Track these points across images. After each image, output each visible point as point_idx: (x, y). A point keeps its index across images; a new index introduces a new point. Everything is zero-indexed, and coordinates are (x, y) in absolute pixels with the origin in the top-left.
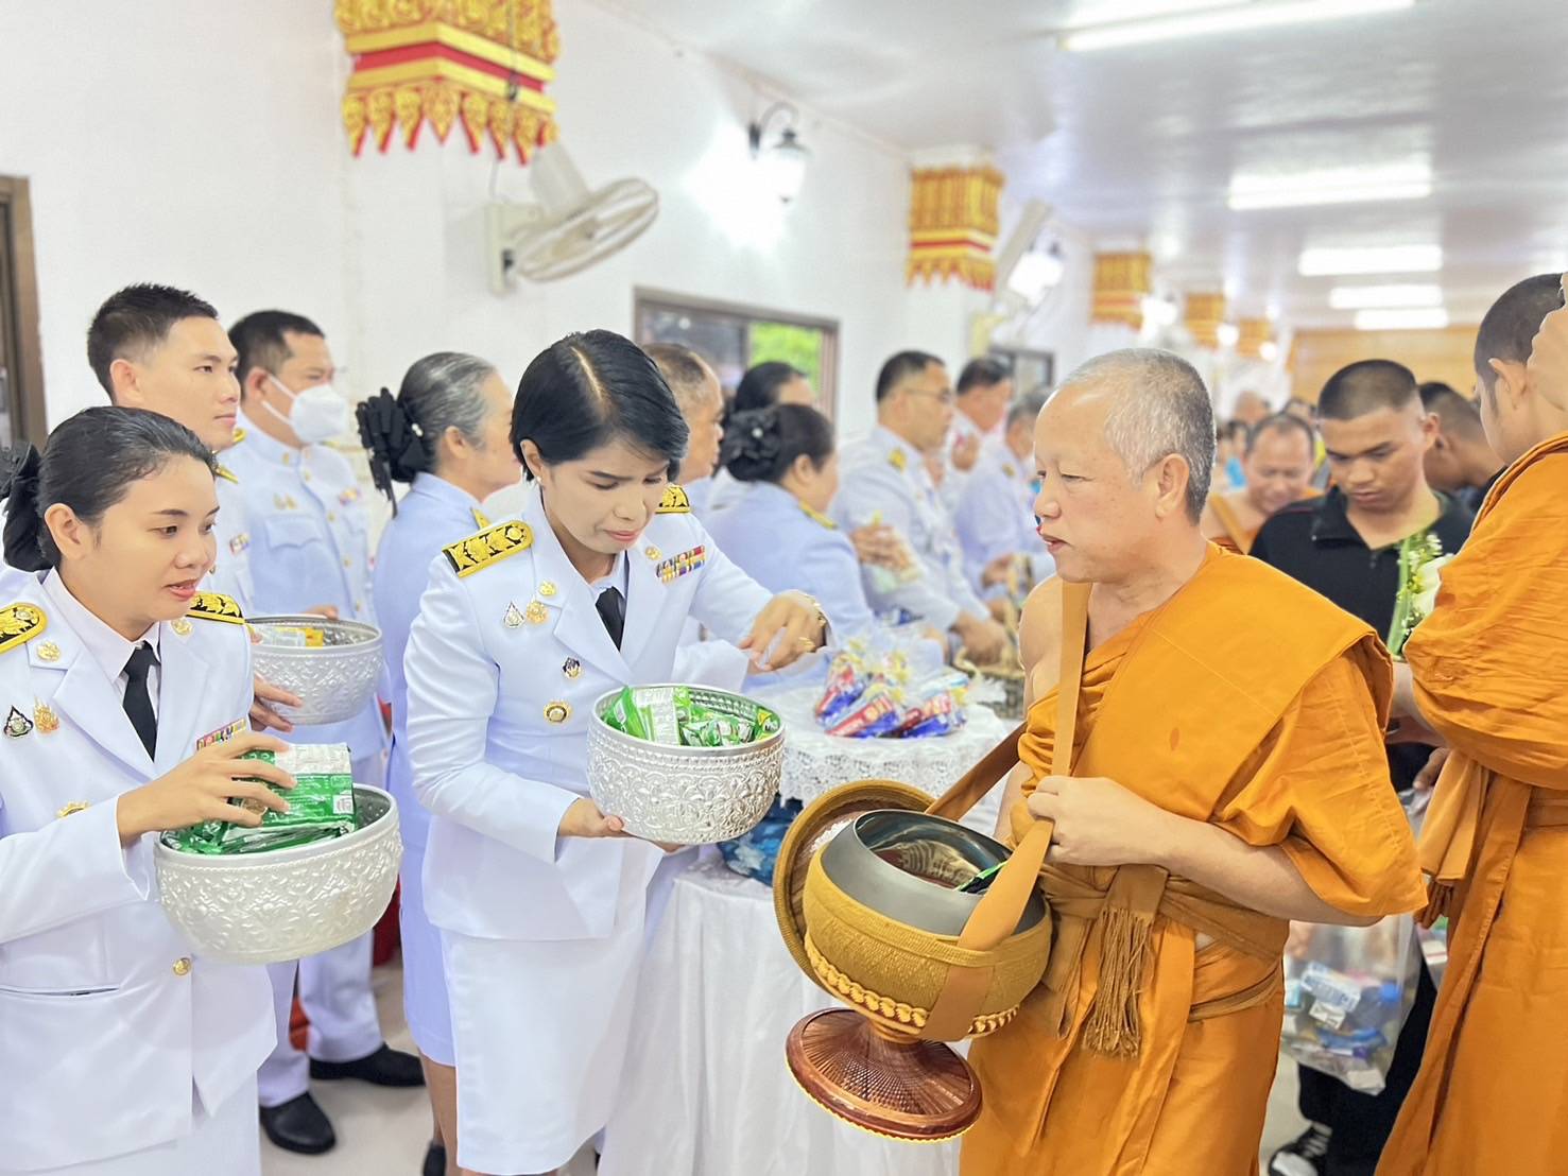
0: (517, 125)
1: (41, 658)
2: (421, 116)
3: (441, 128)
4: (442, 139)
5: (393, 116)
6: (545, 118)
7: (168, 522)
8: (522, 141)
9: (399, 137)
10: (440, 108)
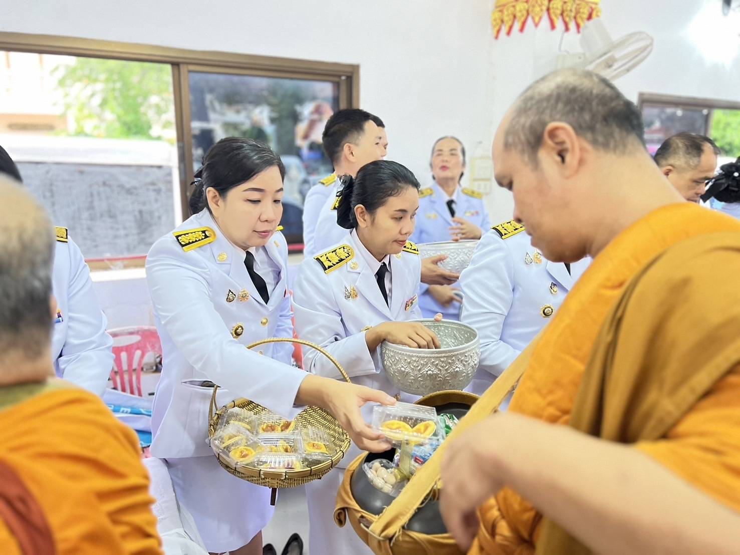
0: (578, 12)
1: (352, 268)
2: (528, 14)
3: (537, 19)
4: (536, 25)
5: (515, 17)
6: (593, 6)
7: (399, 214)
8: (579, 21)
9: (517, 26)
10: (537, 9)
